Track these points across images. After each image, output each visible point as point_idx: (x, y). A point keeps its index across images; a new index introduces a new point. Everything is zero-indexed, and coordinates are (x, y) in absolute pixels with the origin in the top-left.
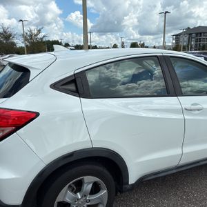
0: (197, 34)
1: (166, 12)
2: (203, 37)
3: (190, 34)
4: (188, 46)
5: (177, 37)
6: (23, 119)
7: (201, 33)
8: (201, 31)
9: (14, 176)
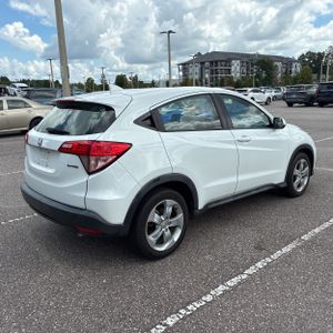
0: (211, 63)
1: (170, 32)
2: (219, 67)
3: (202, 63)
4: (201, 81)
5: (185, 67)
6: (119, 150)
7: (216, 62)
8: (216, 59)
9: (117, 197)
